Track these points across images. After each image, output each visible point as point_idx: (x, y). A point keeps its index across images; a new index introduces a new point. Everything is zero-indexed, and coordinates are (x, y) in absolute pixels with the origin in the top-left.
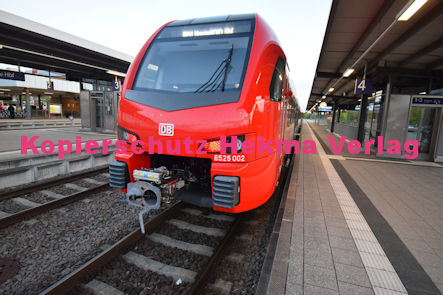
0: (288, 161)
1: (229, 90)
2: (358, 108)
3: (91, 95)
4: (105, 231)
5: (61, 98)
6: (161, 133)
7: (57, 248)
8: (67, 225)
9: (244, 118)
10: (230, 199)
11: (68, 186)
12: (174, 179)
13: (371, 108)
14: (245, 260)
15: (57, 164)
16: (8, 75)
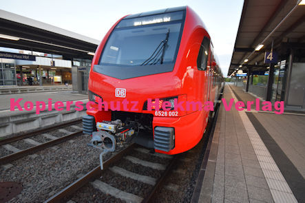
0: (213, 114)
1: (166, 63)
2: (267, 73)
3: (79, 69)
4: (81, 164)
5: (61, 71)
6: (117, 95)
7: (48, 175)
8: (57, 159)
9: (178, 83)
10: (166, 144)
11: (61, 130)
12: (126, 129)
13: (277, 73)
14: (179, 189)
15: (55, 116)
16: (25, 57)
